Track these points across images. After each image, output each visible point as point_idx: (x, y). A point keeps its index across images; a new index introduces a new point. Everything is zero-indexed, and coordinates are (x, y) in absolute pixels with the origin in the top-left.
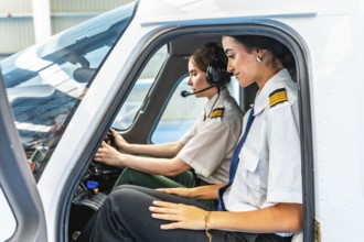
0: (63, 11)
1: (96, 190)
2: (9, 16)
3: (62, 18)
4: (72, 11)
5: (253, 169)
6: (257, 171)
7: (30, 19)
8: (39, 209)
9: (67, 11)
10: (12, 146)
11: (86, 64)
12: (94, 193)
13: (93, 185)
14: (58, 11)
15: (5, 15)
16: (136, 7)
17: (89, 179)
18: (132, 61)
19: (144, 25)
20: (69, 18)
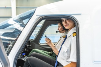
0: (19, 6)
1: (25, 55)
2: (5, 7)
3: (19, 8)
4: (22, 6)
5: (66, 51)
6: (67, 52)
7: (11, 8)
8: (8, 63)
9: (20, 6)
10: (1, 48)
11: (23, 23)
12: (24, 56)
13: (24, 54)
14: (18, 6)
15: (4, 7)
16: (35, 10)
17: (23, 52)
18: (34, 24)
19: (37, 15)
20: (21, 8)
